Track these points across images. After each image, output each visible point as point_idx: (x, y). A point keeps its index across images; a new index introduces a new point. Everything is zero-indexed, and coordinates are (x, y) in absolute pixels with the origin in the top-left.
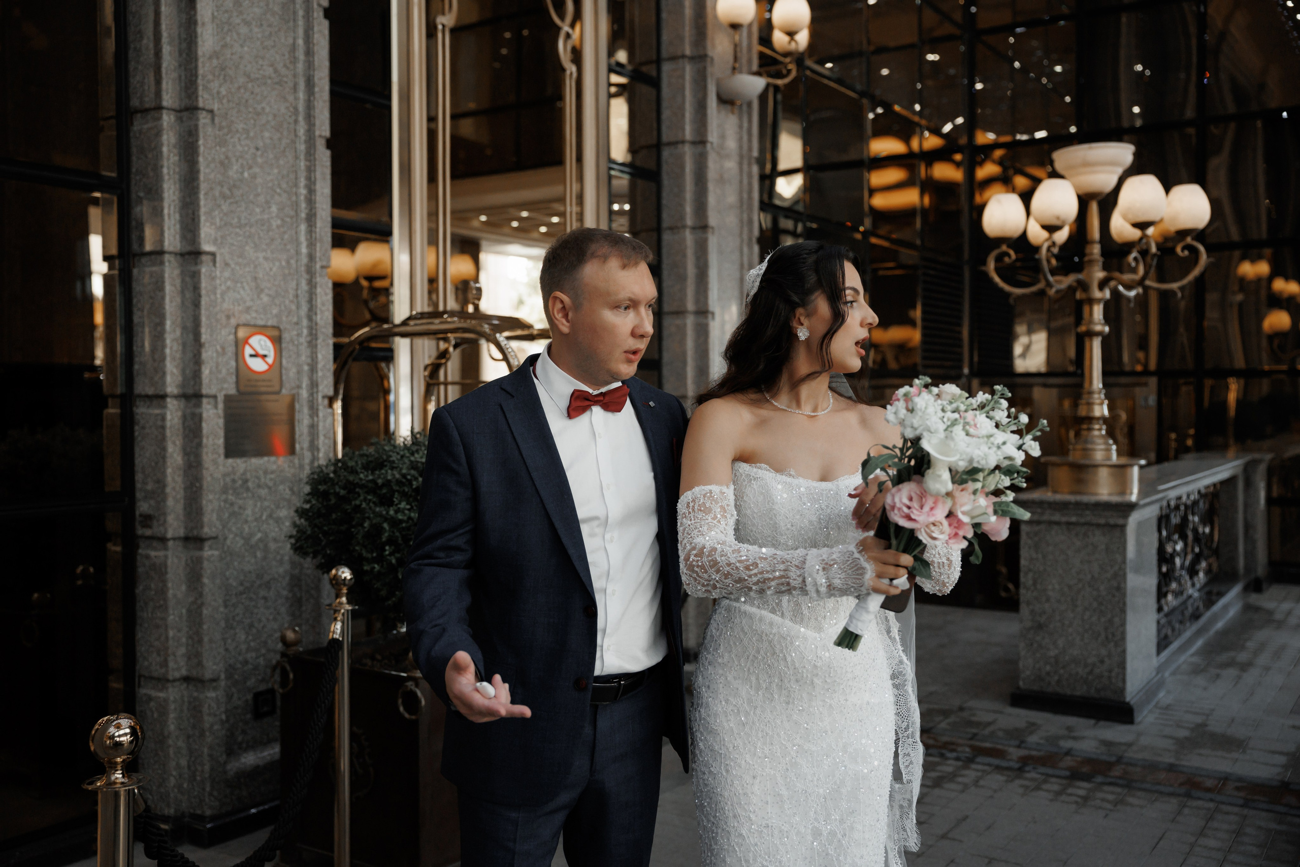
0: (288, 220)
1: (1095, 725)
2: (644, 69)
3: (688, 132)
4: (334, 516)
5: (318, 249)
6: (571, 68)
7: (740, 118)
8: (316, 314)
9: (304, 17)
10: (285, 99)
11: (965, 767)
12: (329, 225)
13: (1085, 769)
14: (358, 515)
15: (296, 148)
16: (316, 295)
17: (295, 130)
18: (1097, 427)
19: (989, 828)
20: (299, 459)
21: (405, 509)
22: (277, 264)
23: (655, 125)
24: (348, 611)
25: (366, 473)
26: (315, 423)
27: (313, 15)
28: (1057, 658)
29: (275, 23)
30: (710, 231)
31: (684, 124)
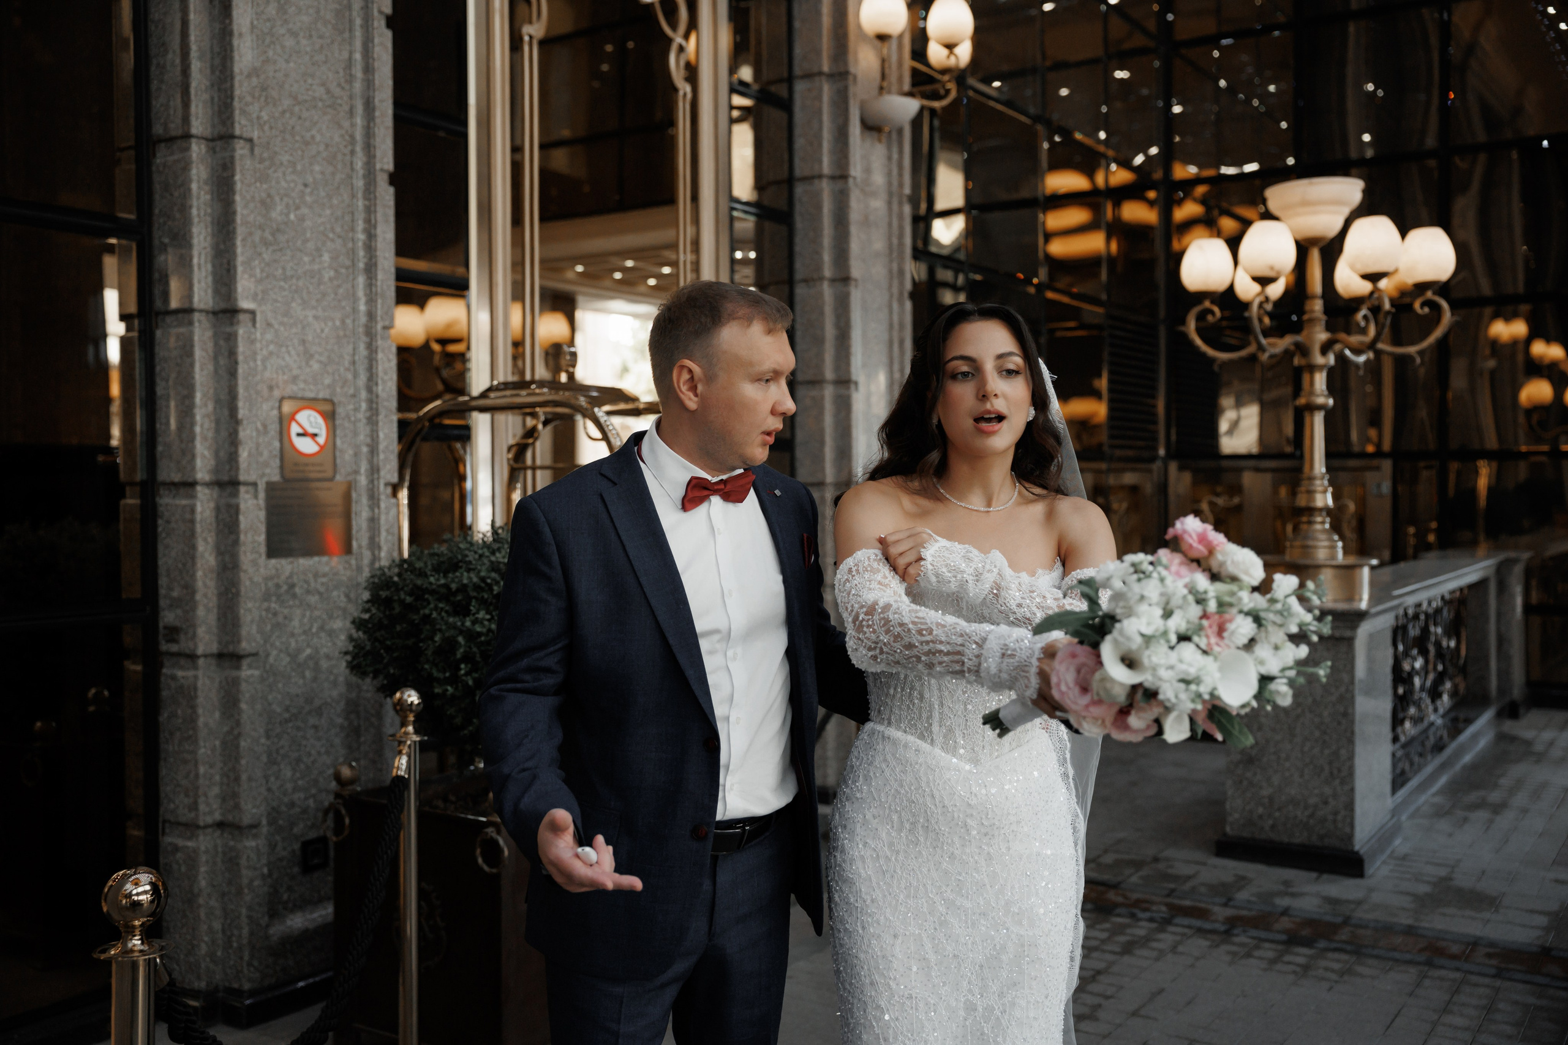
0: (343, 271)
1: (1317, 879)
2: (773, 89)
3: (826, 167)
4: (398, 628)
5: (379, 306)
6: (685, 88)
7: (889, 148)
8: (377, 384)
9: (362, 26)
10: (340, 127)
11: (1162, 930)
12: (393, 277)
13: (1306, 932)
14: (428, 627)
15: (352, 184)
16: (377, 361)
17: (352, 163)
18: (1319, 519)
19: (1189, 1003)
20: (356, 559)
21: (483, 619)
22: (330, 324)
23: (786, 156)
24: (415, 742)
25: (437, 576)
26: (376, 516)
27: (373, 24)
28: (1271, 799)
29: (328, 34)
30: (853, 283)
31: (821, 154)
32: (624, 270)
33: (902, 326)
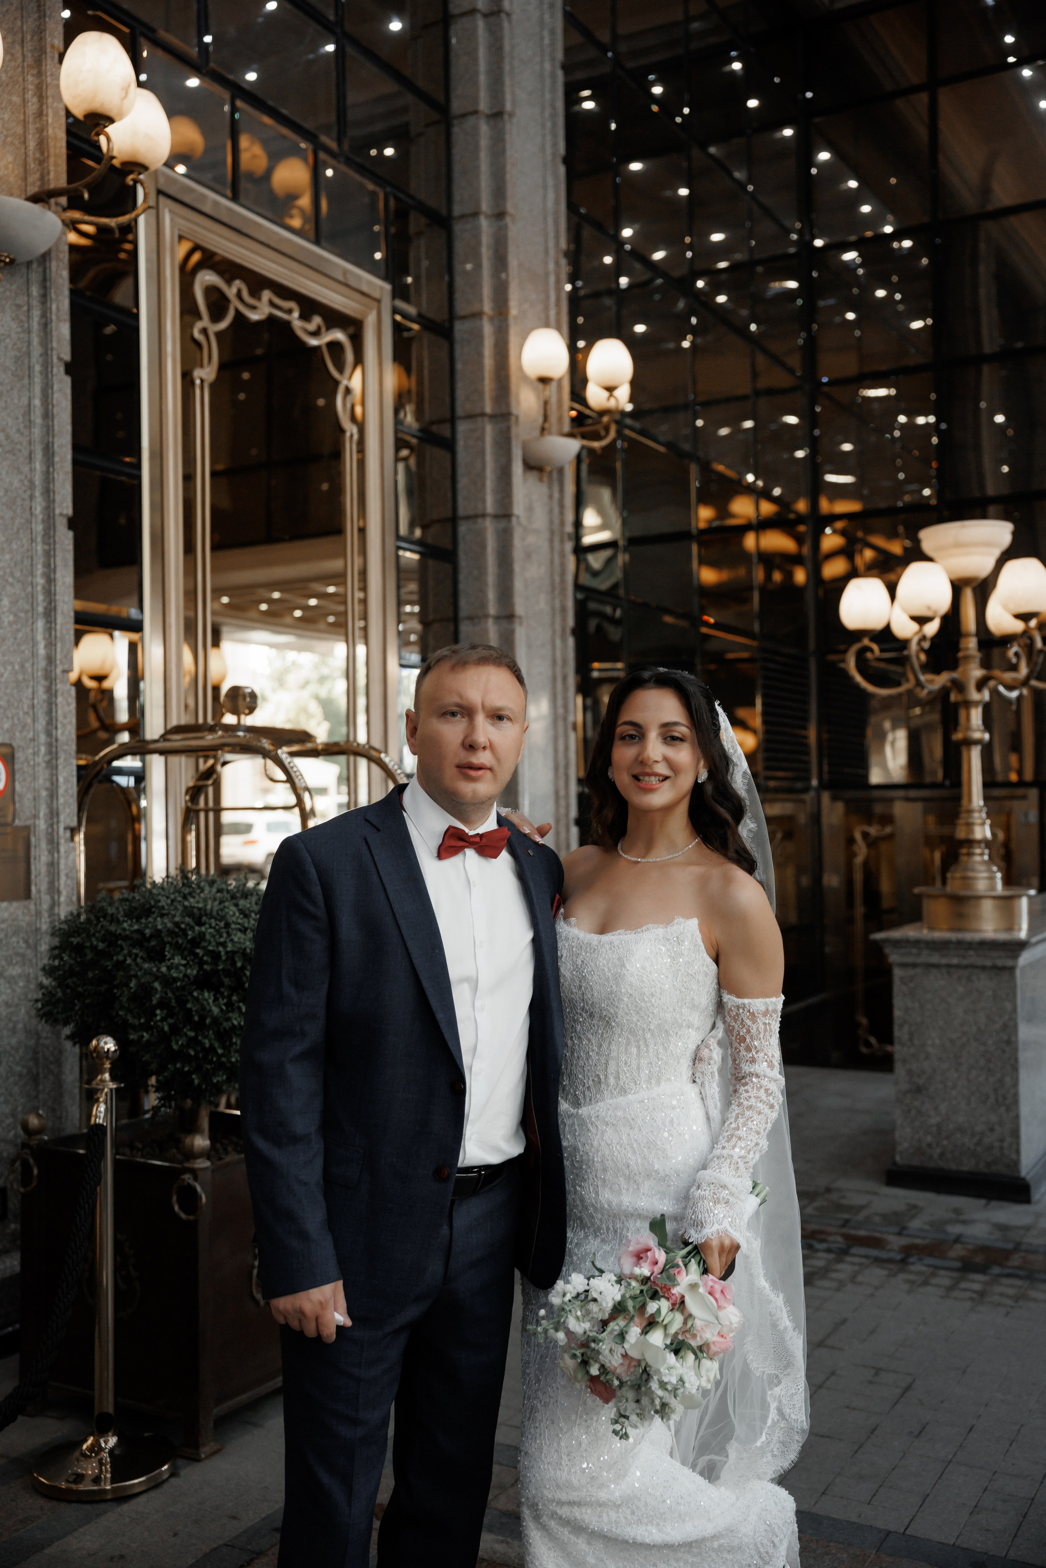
0: (22, 615)
1: (987, 1205)
2: (435, 428)
3: (490, 505)
4: (90, 975)
5: (58, 650)
6: (351, 429)
7: (550, 487)
8: (56, 728)
9: (41, 373)
10: (20, 472)
11: (839, 1261)
12: (72, 620)
13: (979, 1259)
14: (121, 973)
15: (31, 529)
16: (56, 705)
17: (31, 508)
18: (978, 851)
19: (872, 1332)
20: (36, 905)
21: (179, 964)
22: (9, 668)
23: (450, 495)
24: (111, 1090)
25: (129, 922)
26: (56, 860)
27: (52, 371)
28: (939, 1126)
29: (7, 381)
30: (517, 621)
31: (485, 494)
32: (270, 601)
33: (565, 662)
